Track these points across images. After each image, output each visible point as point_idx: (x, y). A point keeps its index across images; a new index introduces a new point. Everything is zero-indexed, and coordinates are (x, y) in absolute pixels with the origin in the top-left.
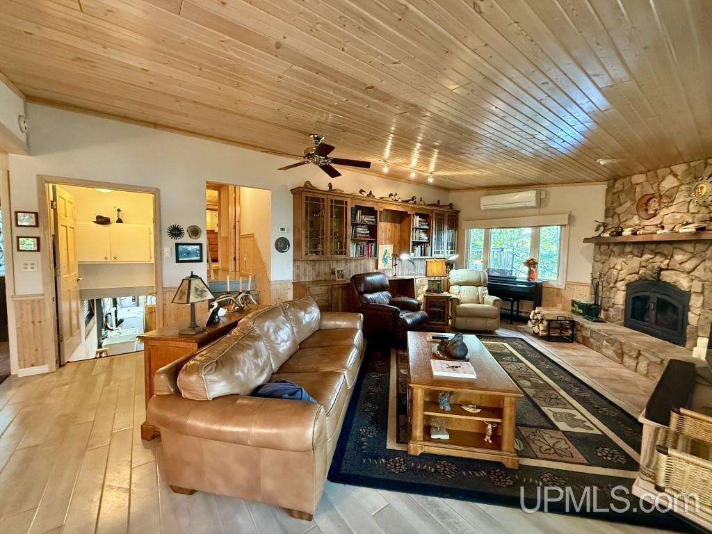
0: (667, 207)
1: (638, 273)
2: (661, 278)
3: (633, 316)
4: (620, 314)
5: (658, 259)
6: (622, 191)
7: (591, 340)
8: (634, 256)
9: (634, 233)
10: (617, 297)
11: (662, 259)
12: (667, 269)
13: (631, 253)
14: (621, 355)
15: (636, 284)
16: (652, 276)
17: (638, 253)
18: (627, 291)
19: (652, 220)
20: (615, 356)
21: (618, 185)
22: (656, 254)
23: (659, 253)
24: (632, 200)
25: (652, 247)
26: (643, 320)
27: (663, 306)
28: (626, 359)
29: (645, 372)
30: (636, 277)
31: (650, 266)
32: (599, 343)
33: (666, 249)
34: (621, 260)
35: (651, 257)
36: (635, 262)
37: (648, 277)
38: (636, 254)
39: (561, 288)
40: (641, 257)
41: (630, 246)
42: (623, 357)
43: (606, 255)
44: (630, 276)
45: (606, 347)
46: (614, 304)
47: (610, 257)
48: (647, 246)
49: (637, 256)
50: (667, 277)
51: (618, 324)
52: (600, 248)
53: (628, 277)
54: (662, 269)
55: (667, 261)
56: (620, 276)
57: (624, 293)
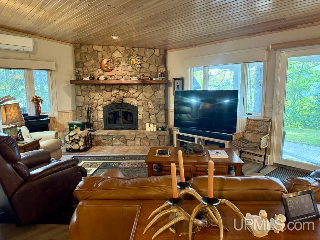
0: (118, 67)
1: (110, 100)
2: (123, 101)
3: (109, 123)
4: (102, 124)
5: (121, 92)
6: (87, 53)
7: (103, 141)
8: (107, 91)
9: (106, 79)
10: (99, 115)
11: (124, 92)
12: (126, 97)
13: (104, 89)
14: (125, 142)
15: (109, 106)
16: (119, 101)
17: (110, 89)
18: (104, 111)
19: (110, 72)
20: (122, 143)
21: (84, 48)
22: (120, 90)
23: (122, 89)
24: (95, 59)
25: (118, 87)
26: (116, 124)
27: (125, 115)
28: (128, 142)
29: (140, 144)
30: (109, 102)
31: (118, 96)
32: (109, 141)
33: (125, 88)
34: (97, 94)
35: (117, 91)
36: (108, 95)
37: (117, 102)
38: (109, 90)
39: (55, 116)
40: (111, 91)
41: (103, 86)
42: (126, 142)
43: (86, 91)
44: (106, 102)
45: (115, 141)
46: (98, 119)
47: (89, 92)
48: (113, 86)
49: (109, 91)
50: (127, 101)
51: (102, 129)
52: (81, 87)
53: (105, 103)
54: (124, 97)
55: (126, 94)
56: (99, 103)
57: (102, 112)
